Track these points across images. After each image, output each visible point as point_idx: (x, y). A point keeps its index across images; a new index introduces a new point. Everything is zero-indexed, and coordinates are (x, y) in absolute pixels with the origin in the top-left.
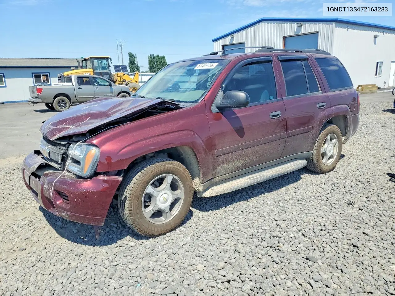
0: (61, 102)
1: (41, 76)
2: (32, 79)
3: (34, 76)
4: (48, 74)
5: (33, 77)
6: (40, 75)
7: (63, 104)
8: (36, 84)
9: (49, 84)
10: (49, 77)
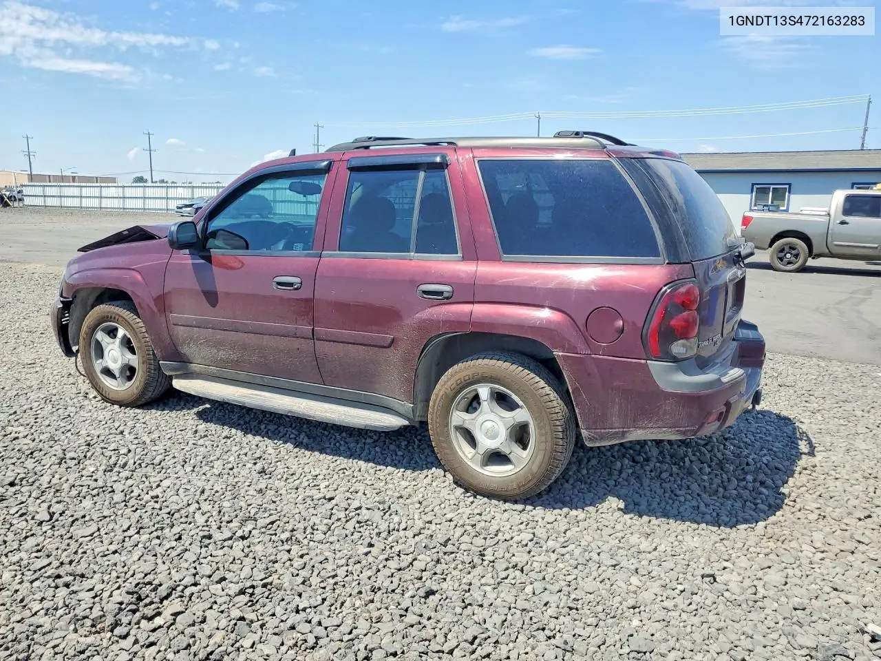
0: (787, 249)
1: (771, 189)
2: (749, 196)
3: (755, 190)
4: (787, 186)
5: (752, 192)
6: (769, 188)
7: (791, 254)
8: (756, 208)
9: (785, 208)
10: (787, 193)
